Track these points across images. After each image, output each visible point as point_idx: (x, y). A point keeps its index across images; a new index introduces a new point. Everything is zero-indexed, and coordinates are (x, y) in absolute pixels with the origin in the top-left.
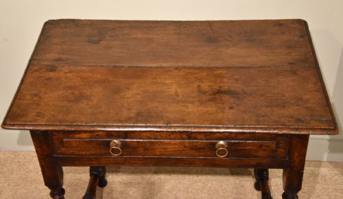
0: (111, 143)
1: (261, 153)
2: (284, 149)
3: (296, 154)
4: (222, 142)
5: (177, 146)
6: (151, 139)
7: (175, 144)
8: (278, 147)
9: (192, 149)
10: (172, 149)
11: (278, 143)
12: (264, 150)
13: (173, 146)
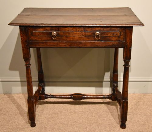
1: (114, 39)
2: (123, 36)
3: (128, 39)
4: (98, 32)
5: (79, 35)
6: (69, 31)
7: (78, 34)
8: (121, 35)
9: (85, 36)
10: (77, 37)
11: (121, 33)
12: (115, 37)
13: (78, 35)
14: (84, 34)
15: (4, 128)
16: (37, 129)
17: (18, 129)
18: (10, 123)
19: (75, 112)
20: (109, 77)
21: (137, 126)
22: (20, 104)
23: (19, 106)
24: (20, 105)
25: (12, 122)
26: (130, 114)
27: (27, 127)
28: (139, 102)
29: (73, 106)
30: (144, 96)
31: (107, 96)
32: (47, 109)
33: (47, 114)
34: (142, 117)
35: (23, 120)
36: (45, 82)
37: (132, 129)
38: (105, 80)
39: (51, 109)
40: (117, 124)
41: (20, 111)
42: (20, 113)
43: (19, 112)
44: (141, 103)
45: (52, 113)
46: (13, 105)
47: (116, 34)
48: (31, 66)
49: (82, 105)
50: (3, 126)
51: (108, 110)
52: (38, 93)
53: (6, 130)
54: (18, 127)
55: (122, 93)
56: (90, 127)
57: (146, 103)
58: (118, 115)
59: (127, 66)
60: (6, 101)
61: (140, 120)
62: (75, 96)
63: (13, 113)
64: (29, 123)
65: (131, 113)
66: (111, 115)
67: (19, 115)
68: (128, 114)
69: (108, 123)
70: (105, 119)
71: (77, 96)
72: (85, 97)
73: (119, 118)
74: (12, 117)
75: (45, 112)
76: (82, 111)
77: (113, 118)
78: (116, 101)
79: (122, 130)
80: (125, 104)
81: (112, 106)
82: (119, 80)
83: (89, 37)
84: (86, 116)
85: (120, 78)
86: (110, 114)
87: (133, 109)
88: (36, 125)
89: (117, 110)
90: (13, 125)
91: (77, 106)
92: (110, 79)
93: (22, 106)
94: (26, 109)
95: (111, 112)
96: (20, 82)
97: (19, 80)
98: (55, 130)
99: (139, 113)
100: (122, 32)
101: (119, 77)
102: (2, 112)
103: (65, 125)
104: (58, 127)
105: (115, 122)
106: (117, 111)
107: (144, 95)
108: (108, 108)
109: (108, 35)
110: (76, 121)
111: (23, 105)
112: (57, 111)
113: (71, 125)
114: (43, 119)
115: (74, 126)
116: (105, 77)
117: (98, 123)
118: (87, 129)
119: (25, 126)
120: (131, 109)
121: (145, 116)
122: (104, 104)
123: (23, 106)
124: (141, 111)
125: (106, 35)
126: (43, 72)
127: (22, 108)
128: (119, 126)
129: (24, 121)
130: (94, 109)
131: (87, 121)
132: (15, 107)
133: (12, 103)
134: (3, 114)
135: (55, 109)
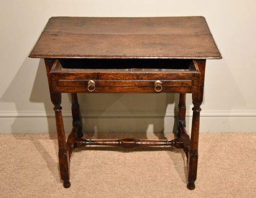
0: (89, 82)
2: (197, 86)
4: (158, 81)
5: (130, 85)
6: (114, 79)
7: (129, 83)
8: (193, 85)
9: (139, 87)
10: (127, 88)
11: (193, 82)
12: (185, 87)
13: (128, 85)
14: (136, 84)
15: (27, 190)
16: (73, 191)
17: (47, 191)
18: (35, 181)
19: (125, 164)
20: (173, 111)
21: (210, 185)
22: (47, 150)
23: (46, 155)
24: (48, 153)
25: (37, 180)
26: (201, 167)
27: (59, 189)
28: (214, 146)
29: (123, 153)
30: (223, 138)
31: (169, 142)
32: (87, 159)
33: (85, 167)
34: (218, 171)
35: (53, 177)
36: (82, 118)
37: (204, 190)
38: (167, 114)
39: (91, 159)
40: (183, 183)
41: (47, 162)
42: (48, 166)
43: (46, 164)
44: (218, 147)
45: (92, 165)
46: (38, 152)
47: (187, 84)
48: (62, 111)
49: (134, 152)
50: (25, 186)
51: (171, 160)
52: (72, 138)
53: (29, 193)
54: (46, 188)
55: (190, 137)
56: (146, 187)
57: (224, 148)
58: (185, 167)
59: (197, 111)
60: (27, 145)
61: (215, 176)
62: (125, 142)
63: (38, 165)
64: (61, 182)
65: (203, 165)
66: (176, 168)
67: (47, 169)
68: (198, 166)
69: (170, 181)
70: (167, 174)
71: (127, 142)
72: (139, 143)
73: (185, 173)
74: (37, 172)
75: (83, 164)
76: (134, 161)
77: (177, 174)
78: (182, 149)
79: (190, 191)
80: (194, 159)
81: (177, 154)
82: (187, 114)
83: (145, 88)
84: (140, 171)
85: (189, 112)
86: (173, 166)
87: (206, 157)
88: (71, 184)
89: (184, 159)
90: (39, 184)
91: (128, 154)
92: (175, 113)
93: (50, 154)
94: (56, 159)
95: (175, 164)
96: (46, 118)
97: (45, 114)
98: (97, 192)
99: (214, 165)
100: (195, 81)
101: (187, 111)
102: (23, 165)
103: (111, 184)
104: (101, 188)
105: (180, 179)
106: (183, 161)
107: (222, 135)
108: (170, 156)
109: (174, 85)
110: (125, 179)
111: (52, 152)
112: (100, 162)
113: (120, 184)
114: (81, 175)
115: (124, 186)
116: (167, 111)
117: (157, 181)
118: (142, 191)
119: (56, 186)
120: (202, 158)
121: (222, 169)
122: (166, 150)
123: (52, 154)
124: (216, 162)
125: (171, 86)
126: (79, 105)
127: (51, 157)
128: (185, 185)
129: (54, 179)
130: (150, 158)
131: (141, 179)
132: (40, 156)
133: (35, 148)
134: (23, 166)
135: (97, 159)
